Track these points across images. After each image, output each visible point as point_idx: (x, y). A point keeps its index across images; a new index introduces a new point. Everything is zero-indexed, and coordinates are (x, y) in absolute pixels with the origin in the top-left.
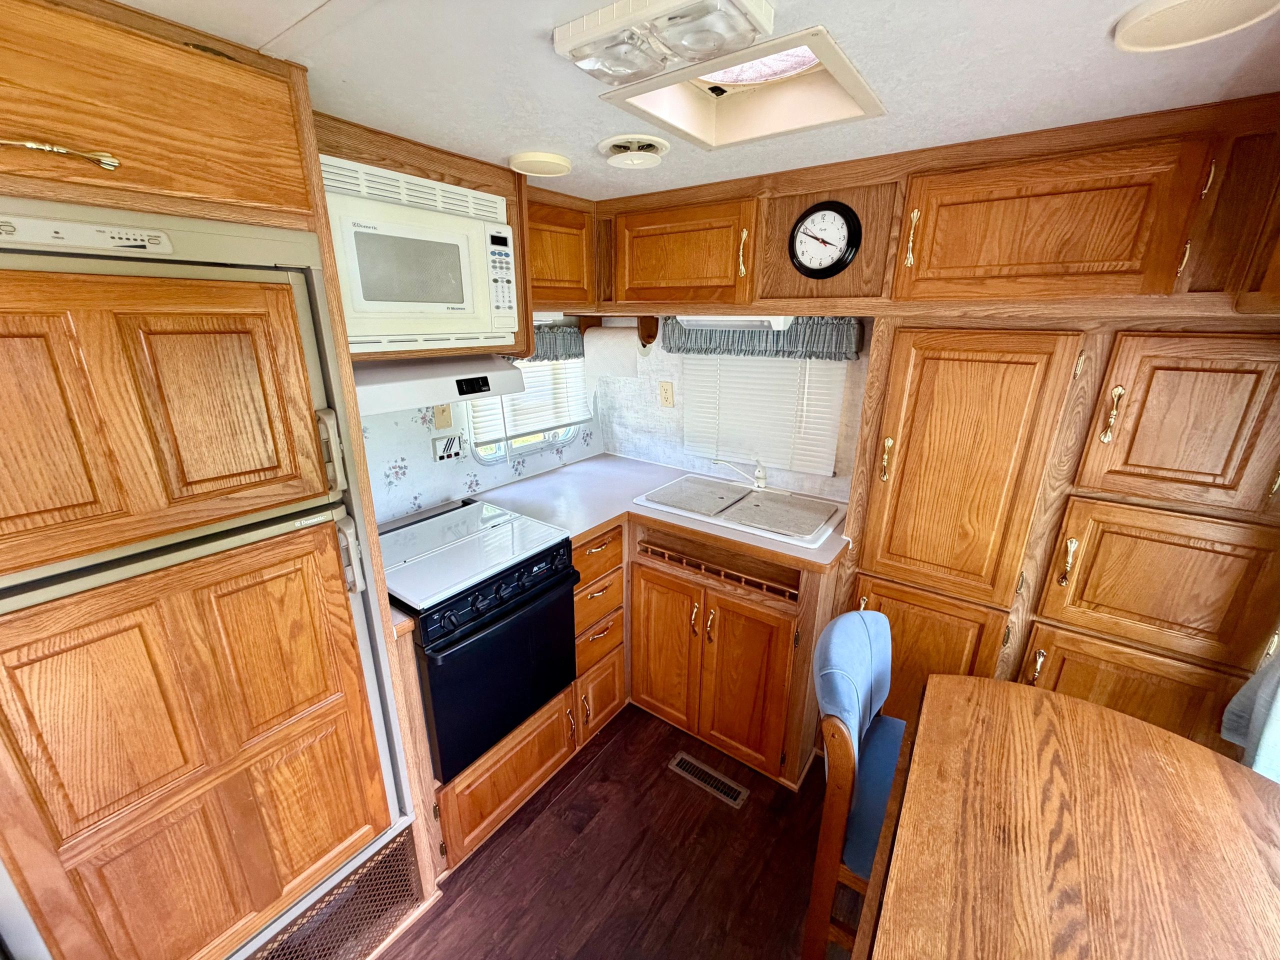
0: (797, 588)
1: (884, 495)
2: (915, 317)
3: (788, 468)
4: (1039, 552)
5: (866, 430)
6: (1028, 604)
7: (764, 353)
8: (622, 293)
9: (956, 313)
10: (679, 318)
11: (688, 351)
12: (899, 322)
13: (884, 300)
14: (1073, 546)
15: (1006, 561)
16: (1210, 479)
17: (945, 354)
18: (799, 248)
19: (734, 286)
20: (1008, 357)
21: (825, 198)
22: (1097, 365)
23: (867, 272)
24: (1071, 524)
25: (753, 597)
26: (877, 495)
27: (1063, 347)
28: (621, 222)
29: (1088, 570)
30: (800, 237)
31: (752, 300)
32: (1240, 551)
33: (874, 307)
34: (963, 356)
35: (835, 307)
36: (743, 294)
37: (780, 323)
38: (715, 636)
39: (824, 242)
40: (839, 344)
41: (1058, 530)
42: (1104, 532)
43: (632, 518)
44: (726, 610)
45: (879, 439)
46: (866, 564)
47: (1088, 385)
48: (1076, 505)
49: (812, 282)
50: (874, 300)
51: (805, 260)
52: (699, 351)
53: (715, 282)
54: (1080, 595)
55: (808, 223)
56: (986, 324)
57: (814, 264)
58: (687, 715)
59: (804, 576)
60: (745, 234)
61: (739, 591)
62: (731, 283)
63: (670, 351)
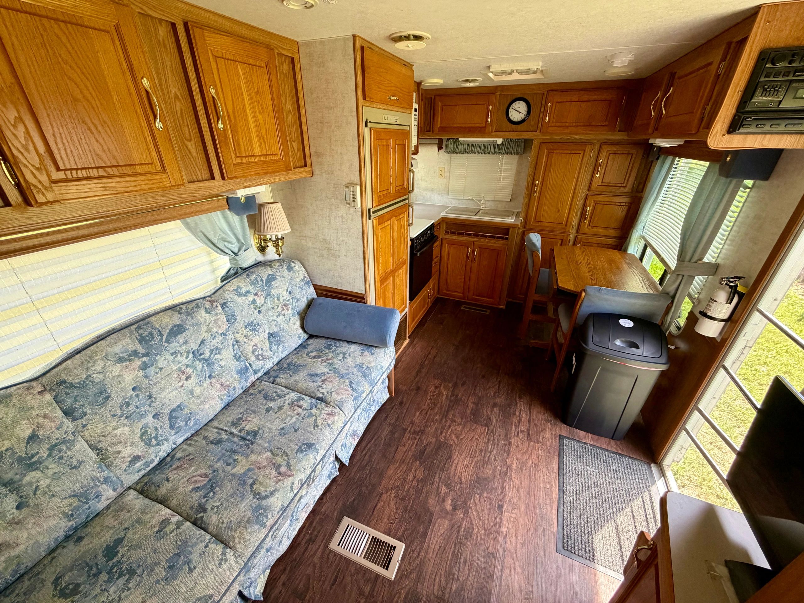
0: (508, 235)
1: (534, 201)
2: (547, 139)
3: (493, 199)
4: (579, 213)
5: (529, 178)
6: (575, 231)
7: (489, 153)
8: (436, 129)
9: (559, 138)
10: (460, 139)
11: (457, 153)
12: (541, 141)
13: (538, 133)
14: (588, 209)
15: (570, 217)
16: (620, 185)
17: (555, 151)
18: (510, 114)
19: (485, 127)
20: (573, 152)
21: (519, 96)
22: (596, 153)
23: (532, 123)
24: (588, 203)
25: (492, 241)
26: (532, 202)
27: (588, 148)
28: (437, 99)
29: (591, 217)
30: (511, 109)
31: (492, 132)
32: (627, 204)
33: (535, 135)
34: (561, 152)
35: (522, 135)
36: (488, 130)
37: (500, 141)
38: (476, 260)
39: (519, 112)
40: (518, 149)
41: (584, 206)
42: (596, 203)
43: (443, 220)
44: (481, 248)
45: (533, 181)
46: (527, 227)
47: (593, 159)
48: (590, 197)
49: (514, 126)
50: (534, 133)
51: (512, 118)
52: (462, 153)
53: (478, 125)
54: (589, 225)
55: (514, 105)
56: (568, 141)
57: (515, 120)
58: (463, 293)
59: (511, 230)
60: (491, 107)
61: (487, 241)
62: (484, 126)
63: (449, 153)
